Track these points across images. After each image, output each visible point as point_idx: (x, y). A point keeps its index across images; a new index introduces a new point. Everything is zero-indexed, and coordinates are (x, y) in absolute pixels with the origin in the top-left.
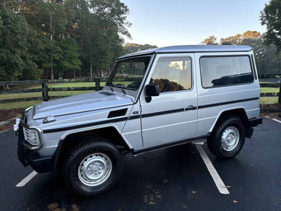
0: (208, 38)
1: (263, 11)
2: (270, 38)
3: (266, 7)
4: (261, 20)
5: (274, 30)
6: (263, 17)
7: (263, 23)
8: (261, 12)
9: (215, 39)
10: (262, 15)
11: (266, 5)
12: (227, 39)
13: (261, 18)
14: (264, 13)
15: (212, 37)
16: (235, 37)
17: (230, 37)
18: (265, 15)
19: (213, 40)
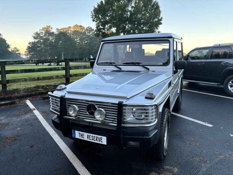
0: (46, 27)
1: (92, 11)
2: (98, 31)
3: (95, 9)
4: (92, 18)
5: (101, 27)
6: (93, 16)
7: (94, 20)
8: (92, 12)
9: (52, 28)
10: (92, 14)
11: (94, 7)
12: (61, 29)
13: (92, 16)
14: (94, 13)
15: (48, 26)
16: (67, 28)
17: (64, 28)
18: (94, 15)
19: (50, 28)
